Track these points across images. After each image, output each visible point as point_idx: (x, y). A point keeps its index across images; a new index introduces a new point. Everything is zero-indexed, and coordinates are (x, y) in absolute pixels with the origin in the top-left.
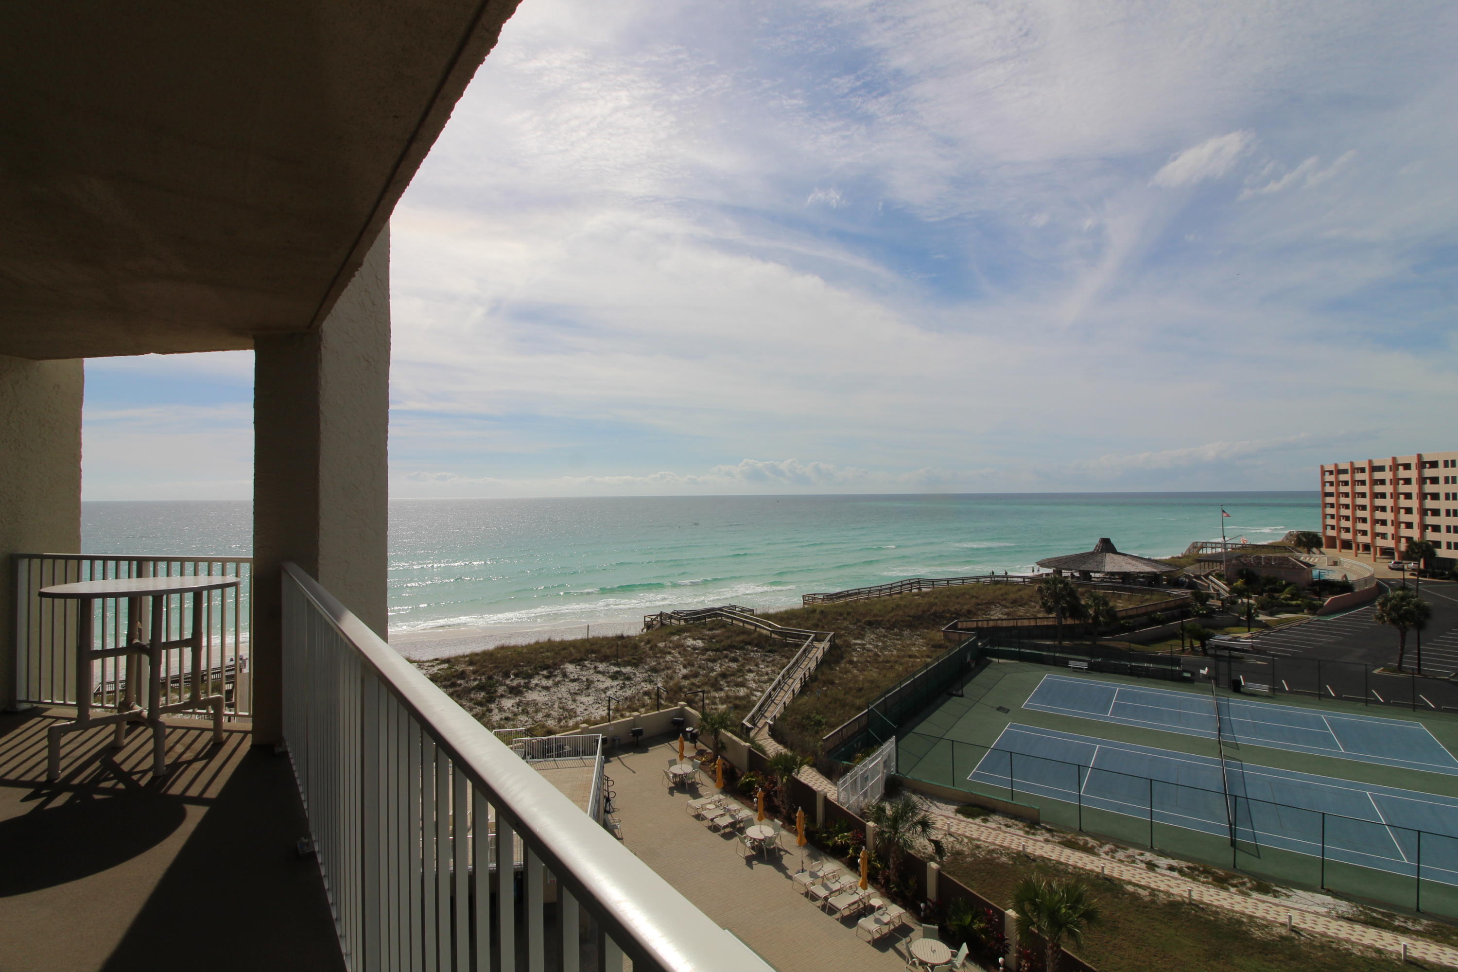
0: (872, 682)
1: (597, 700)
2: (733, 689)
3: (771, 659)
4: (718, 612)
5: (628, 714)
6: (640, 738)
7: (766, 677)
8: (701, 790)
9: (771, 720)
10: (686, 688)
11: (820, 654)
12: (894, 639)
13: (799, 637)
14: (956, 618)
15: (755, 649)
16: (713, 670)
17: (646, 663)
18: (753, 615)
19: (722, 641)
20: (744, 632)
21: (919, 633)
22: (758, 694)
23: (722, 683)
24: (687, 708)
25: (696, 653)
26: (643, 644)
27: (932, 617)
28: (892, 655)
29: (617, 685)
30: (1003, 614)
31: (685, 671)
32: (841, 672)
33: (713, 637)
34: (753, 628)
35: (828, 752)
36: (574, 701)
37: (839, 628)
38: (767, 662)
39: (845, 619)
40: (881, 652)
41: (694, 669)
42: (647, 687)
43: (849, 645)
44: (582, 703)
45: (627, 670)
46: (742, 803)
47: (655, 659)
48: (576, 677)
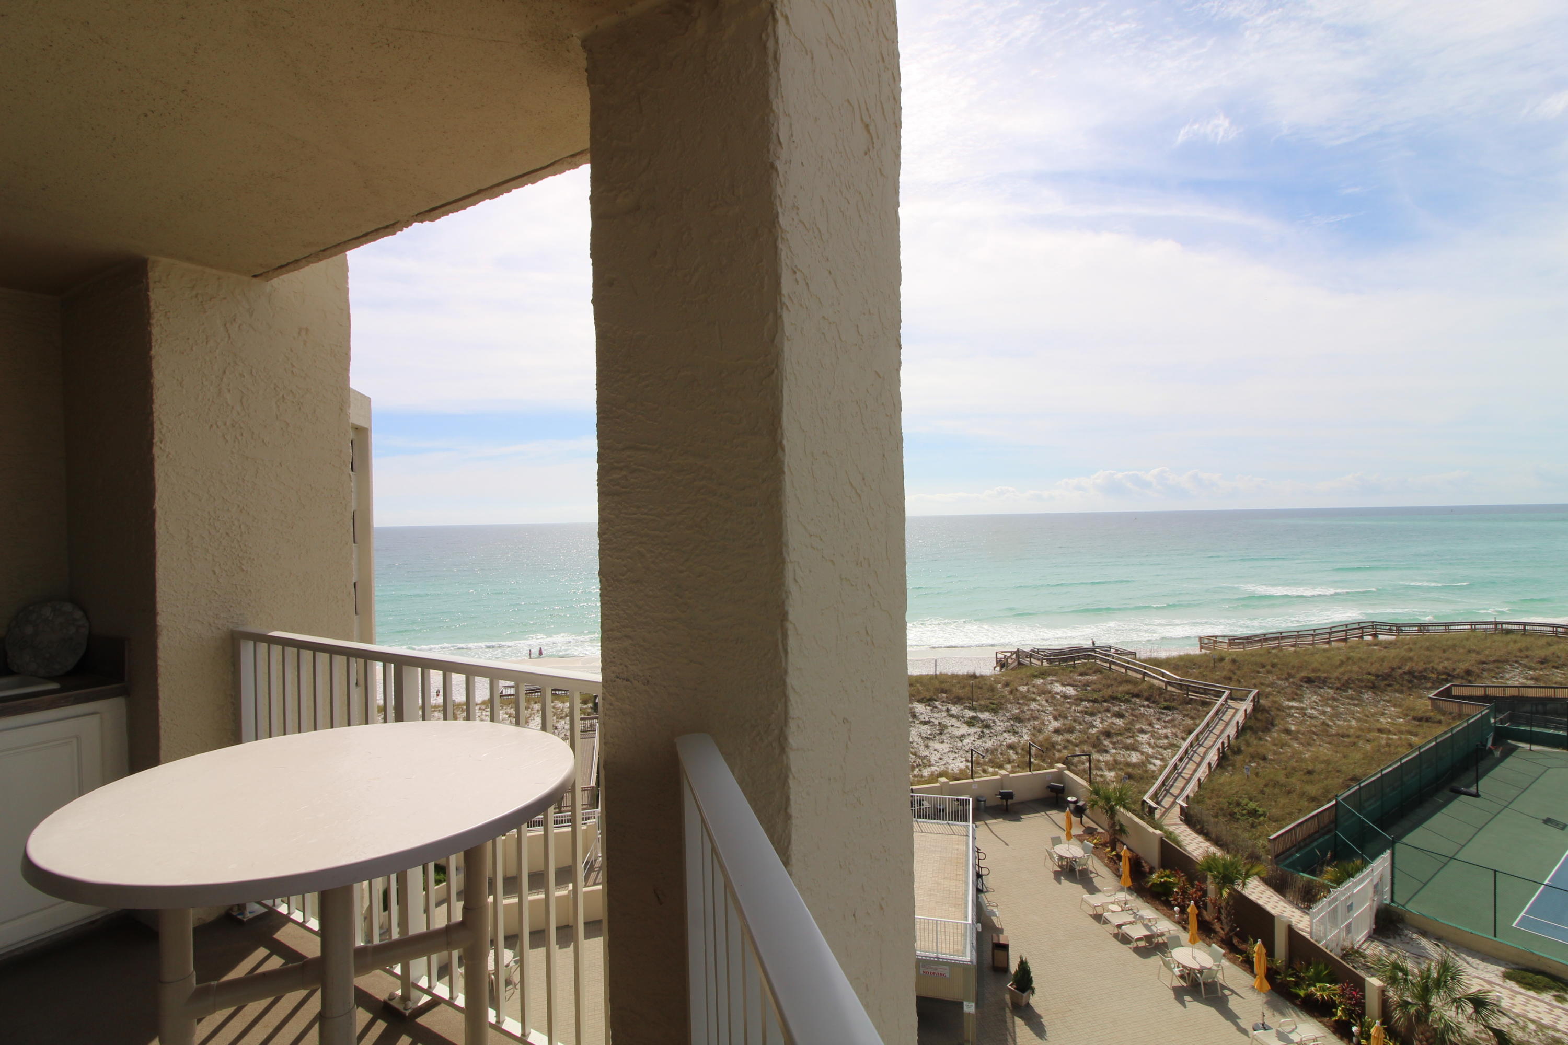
0: (1327, 762)
1: (953, 748)
2: (1122, 753)
3: (1170, 718)
4: (1090, 653)
5: (991, 770)
6: (1010, 802)
7: (1166, 741)
8: (1097, 881)
9: (1183, 801)
10: (1060, 745)
11: (1240, 717)
12: (1349, 704)
13: (1206, 692)
14: (1447, 681)
15: (1146, 703)
16: (1093, 726)
17: (1007, 710)
18: (1135, 659)
19: (1100, 691)
20: (1128, 681)
21: (1387, 698)
22: (1158, 762)
23: (1106, 743)
24: (1067, 772)
25: (1068, 702)
26: (999, 686)
27: (1406, 677)
28: (1350, 727)
29: (975, 733)
30: (1527, 679)
31: (1056, 724)
32: (1275, 745)
33: (1087, 684)
34: (1140, 676)
35: (1277, 856)
36: (927, 746)
37: (1262, 684)
38: (1164, 721)
39: (1268, 672)
40: (1333, 721)
41: (1066, 722)
42: (1013, 739)
43: (1280, 708)
44: (935, 750)
45: (985, 716)
46: (1157, 909)
47: (1018, 706)
48: (927, 719)
